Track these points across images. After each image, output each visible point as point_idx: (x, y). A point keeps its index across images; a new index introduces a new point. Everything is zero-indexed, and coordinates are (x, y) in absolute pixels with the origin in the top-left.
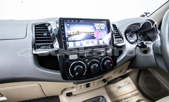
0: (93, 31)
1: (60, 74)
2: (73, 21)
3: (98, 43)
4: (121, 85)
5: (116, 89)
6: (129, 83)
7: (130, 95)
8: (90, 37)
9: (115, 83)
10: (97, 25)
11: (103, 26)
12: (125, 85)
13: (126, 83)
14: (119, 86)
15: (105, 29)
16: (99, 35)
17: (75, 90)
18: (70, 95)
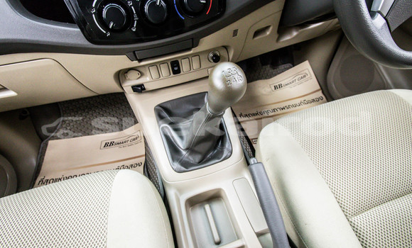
1: (79, 30)
4: (283, 83)
5: (270, 90)
6: (305, 76)
7: (297, 101)
9: (271, 77)
12: (293, 82)
13: (297, 78)
14: (277, 84)
17: (147, 80)
18: (139, 89)
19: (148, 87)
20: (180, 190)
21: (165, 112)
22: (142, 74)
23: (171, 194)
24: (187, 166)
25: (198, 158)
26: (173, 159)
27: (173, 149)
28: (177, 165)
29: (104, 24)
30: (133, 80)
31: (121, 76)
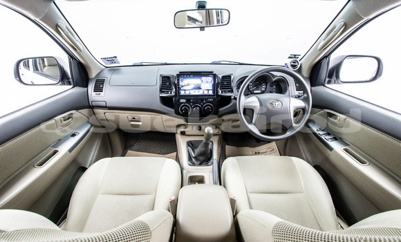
0: (200, 83)
3: (203, 92)
8: (197, 88)
9: (254, 147)
10: (204, 79)
11: (210, 79)
13: (269, 150)
14: (257, 152)
15: (211, 82)
17: (188, 130)
18: (183, 133)
19: (187, 133)
20: (188, 172)
21: (191, 145)
22: (186, 128)
23: (185, 172)
24: (194, 164)
25: (199, 163)
26: (189, 160)
27: (190, 158)
28: (189, 163)
29: (182, 111)
30: (182, 129)
31: (178, 126)
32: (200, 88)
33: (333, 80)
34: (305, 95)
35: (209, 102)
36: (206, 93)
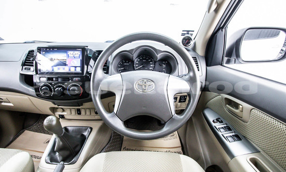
0: (65, 58)
1: (35, 91)
2: (48, 49)
3: (70, 70)
6: (173, 135)
8: (62, 64)
10: (70, 53)
11: (78, 53)
15: (79, 57)
16: (72, 62)
17: (67, 114)
18: (61, 117)
19: (66, 117)
22: (64, 111)
30: (60, 113)
31: (55, 109)
32: (65, 65)
33: (233, 59)
34: (191, 74)
35: (75, 81)
36: (73, 70)
